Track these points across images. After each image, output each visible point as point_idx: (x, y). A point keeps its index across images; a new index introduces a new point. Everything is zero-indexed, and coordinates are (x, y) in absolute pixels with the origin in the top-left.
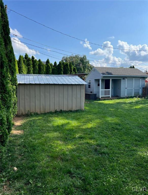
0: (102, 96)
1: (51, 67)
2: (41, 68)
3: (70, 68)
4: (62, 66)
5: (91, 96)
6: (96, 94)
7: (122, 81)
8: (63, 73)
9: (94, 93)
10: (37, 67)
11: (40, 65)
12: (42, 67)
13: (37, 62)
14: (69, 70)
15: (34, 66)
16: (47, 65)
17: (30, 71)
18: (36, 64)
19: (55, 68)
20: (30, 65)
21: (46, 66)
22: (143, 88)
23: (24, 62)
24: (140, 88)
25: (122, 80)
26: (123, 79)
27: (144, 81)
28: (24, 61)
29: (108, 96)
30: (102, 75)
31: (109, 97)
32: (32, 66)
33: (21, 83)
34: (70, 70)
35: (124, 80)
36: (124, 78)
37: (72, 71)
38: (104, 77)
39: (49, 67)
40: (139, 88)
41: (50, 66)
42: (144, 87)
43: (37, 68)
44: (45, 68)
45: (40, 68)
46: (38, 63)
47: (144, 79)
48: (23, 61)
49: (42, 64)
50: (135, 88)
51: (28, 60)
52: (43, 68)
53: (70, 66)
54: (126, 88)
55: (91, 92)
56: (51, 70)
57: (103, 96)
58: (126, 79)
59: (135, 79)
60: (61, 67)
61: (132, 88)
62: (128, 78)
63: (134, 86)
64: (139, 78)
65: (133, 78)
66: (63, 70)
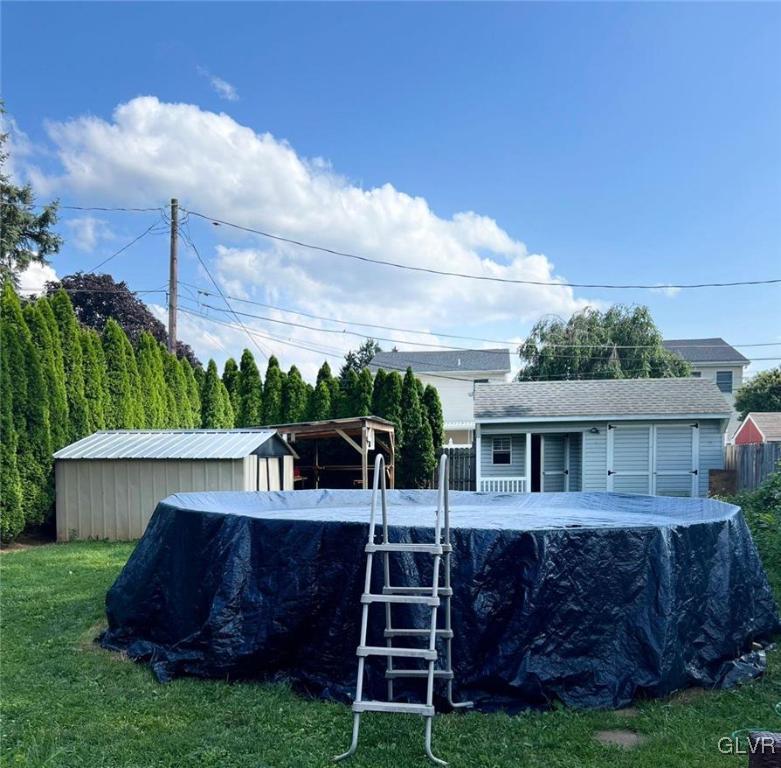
1: (331, 393)
2: (289, 399)
7: (587, 441)
10: (276, 396)
11: (289, 388)
12: (294, 395)
17: (248, 412)
18: (272, 385)
19: (344, 397)
20: (252, 392)
22: (712, 472)
24: (696, 472)
25: (584, 437)
26: (593, 431)
27: (712, 436)
30: (474, 418)
35: (596, 436)
36: (596, 427)
40: (687, 473)
41: (324, 388)
42: (722, 468)
43: (277, 398)
45: (286, 400)
47: (718, 429)
50: (660, 473)
52: (297, 399)
54: (610, 473)
58: (610, 433)
59: (658, 429)
61: (645, 473)
62: (619, 426)
63: (652, 467)
64: (687, 425)
65: (651, 426)
66: (370, 403)
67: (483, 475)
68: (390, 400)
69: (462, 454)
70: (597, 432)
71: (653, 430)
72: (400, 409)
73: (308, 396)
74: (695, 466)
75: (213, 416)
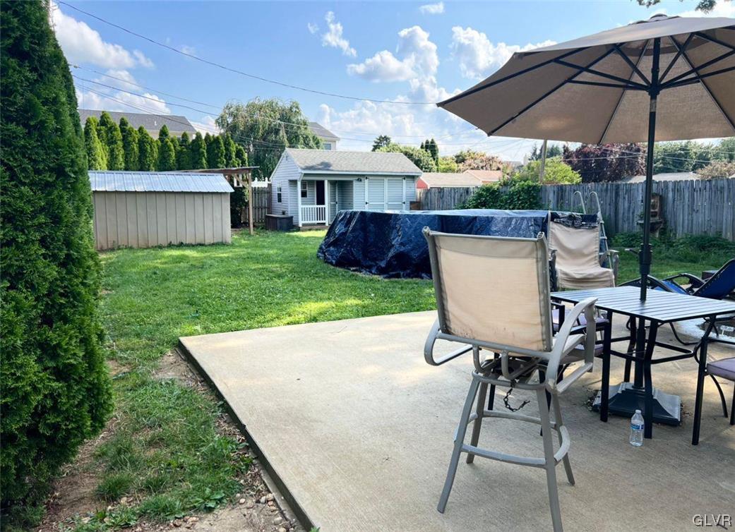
0: (304, 222)
1: (175, 147)
2: (146, 151)
3: (227, 149)
4: (204, 145)
5: (278, 221)
6: (292, 217)
7: (356, 185)
8: (208, 162)
9: (290, 215)
10: (135, 147)
11: (143, 142)
12: (149, 147)
13: (135, 135)
14: (222, 155)
15: (126, 145)
16: (162, 141)
17: (116, 158)
18: (130, 139)
19: (185, 150)
20: (116, 143)
21: (160, 143)
22: (412, 202)
23: (98, 135)
24: (404, 203)
25: (354, 183)
26: (358, 180)
27: (412, 184)
28: (99, 131)
29: (321, 222)
30: (300, 171)
31: (324, 224)
32: (120, 143)
33: (98, 190)
34: (226, 155)
35: (360, 183)
36: (360, 177)
37: (231, 158)
38: (305, 175)
39: (169, 147)
40: (401, 203)
41: (170, 143)
42: (415, 200)
43: (136, 149)
44: (156, 150)
45: (142, 150)
46: (137, 136)
47: (413, 180)
48: (96, 133)
49: (149, 140)
50: (390, 203)
51: (111, 128)
52: (152, 150)
53: (227, 144)
54: (366, 203)
55: (284, 213)
56: (173, 154)
57: (306, 222)
58: (367, 181)
59: (388, 180)
60: (201, 147)
61: (382, 203)
62: (370, 178)
63: (386, 198)
64: (401, 178)
65: (385, 179)
66: (206, 156)
67: (302, 204)
68: (220, 155)
69: (262, 191)
70: (361, 180)
71: (386, 180)
72: (225, 160)
73: (158, 149)
74: (404, 200)
75: (95, 160)
